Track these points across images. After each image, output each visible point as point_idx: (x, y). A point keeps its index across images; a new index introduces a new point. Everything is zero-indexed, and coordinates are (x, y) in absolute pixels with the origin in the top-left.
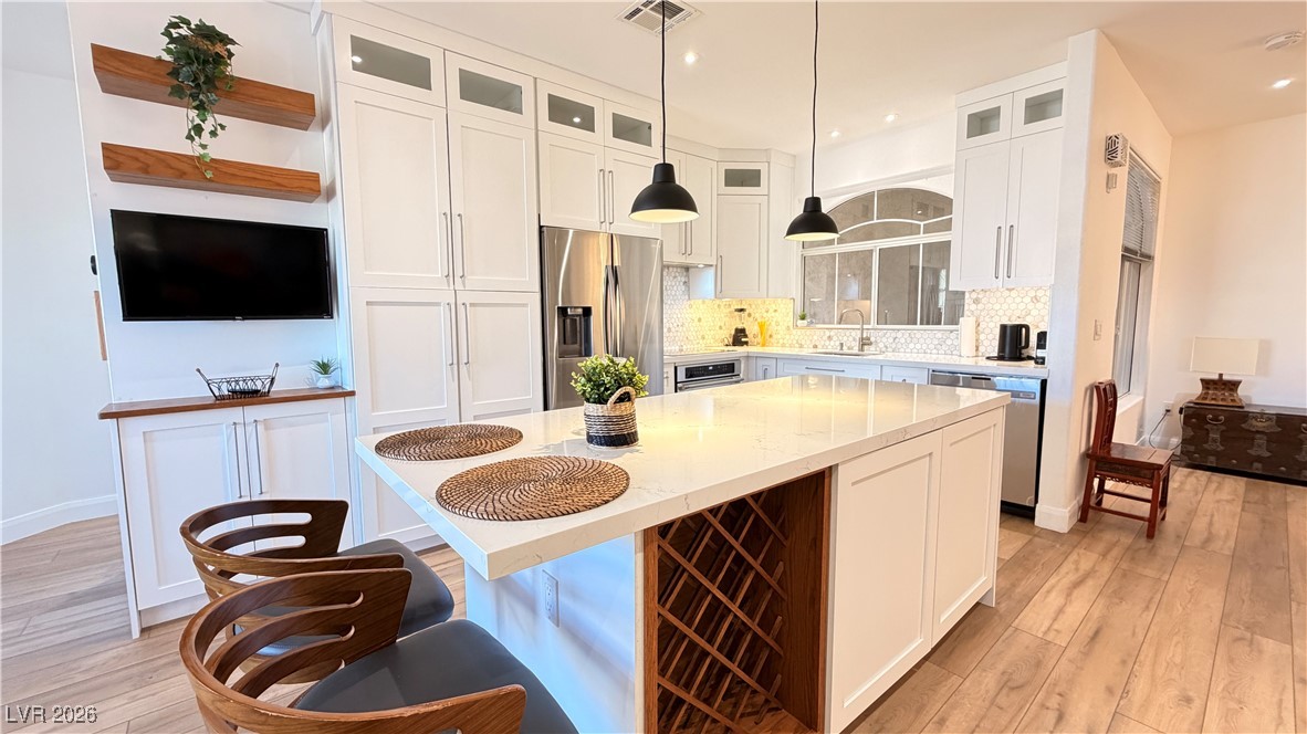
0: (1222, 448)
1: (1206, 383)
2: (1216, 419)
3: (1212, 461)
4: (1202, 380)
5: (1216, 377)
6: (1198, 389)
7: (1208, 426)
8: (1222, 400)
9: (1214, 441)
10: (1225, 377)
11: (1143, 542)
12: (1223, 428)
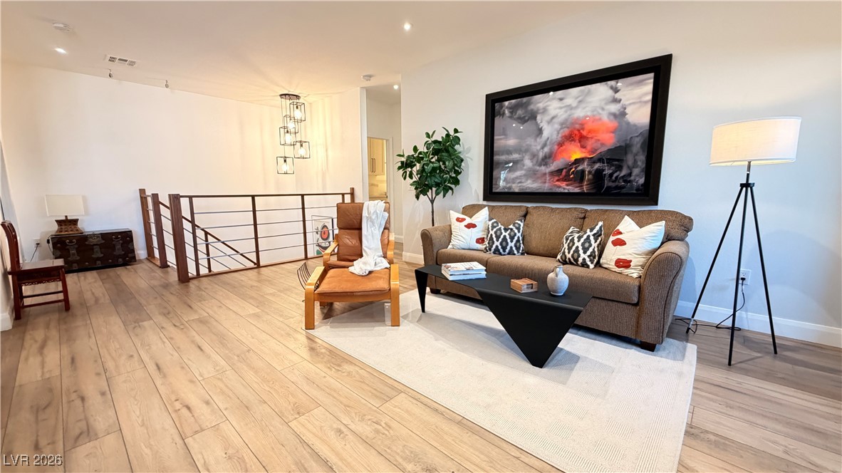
0: (78, 258)
1: (59, 222)
2: (71, 242)
3: (75, 266)
4: (57, 221)
5: (64, 218)
6: (56, 227)
7: (68, 247)
8: (71, 231)
9: (73, 254)
10: (69, 218)
11: (65, 314)
12: (76, 246)
